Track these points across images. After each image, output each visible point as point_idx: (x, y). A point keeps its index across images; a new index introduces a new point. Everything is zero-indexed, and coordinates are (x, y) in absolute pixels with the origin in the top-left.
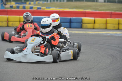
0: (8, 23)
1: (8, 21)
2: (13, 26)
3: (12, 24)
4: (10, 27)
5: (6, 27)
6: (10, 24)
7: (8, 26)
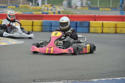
0: (116, 30)
1: (116, 27)
2: (121, 32)
3: (121, 31)
4: (118, 33)
5: (115, 33)
6: (118, 30)
7: (116, 33)
